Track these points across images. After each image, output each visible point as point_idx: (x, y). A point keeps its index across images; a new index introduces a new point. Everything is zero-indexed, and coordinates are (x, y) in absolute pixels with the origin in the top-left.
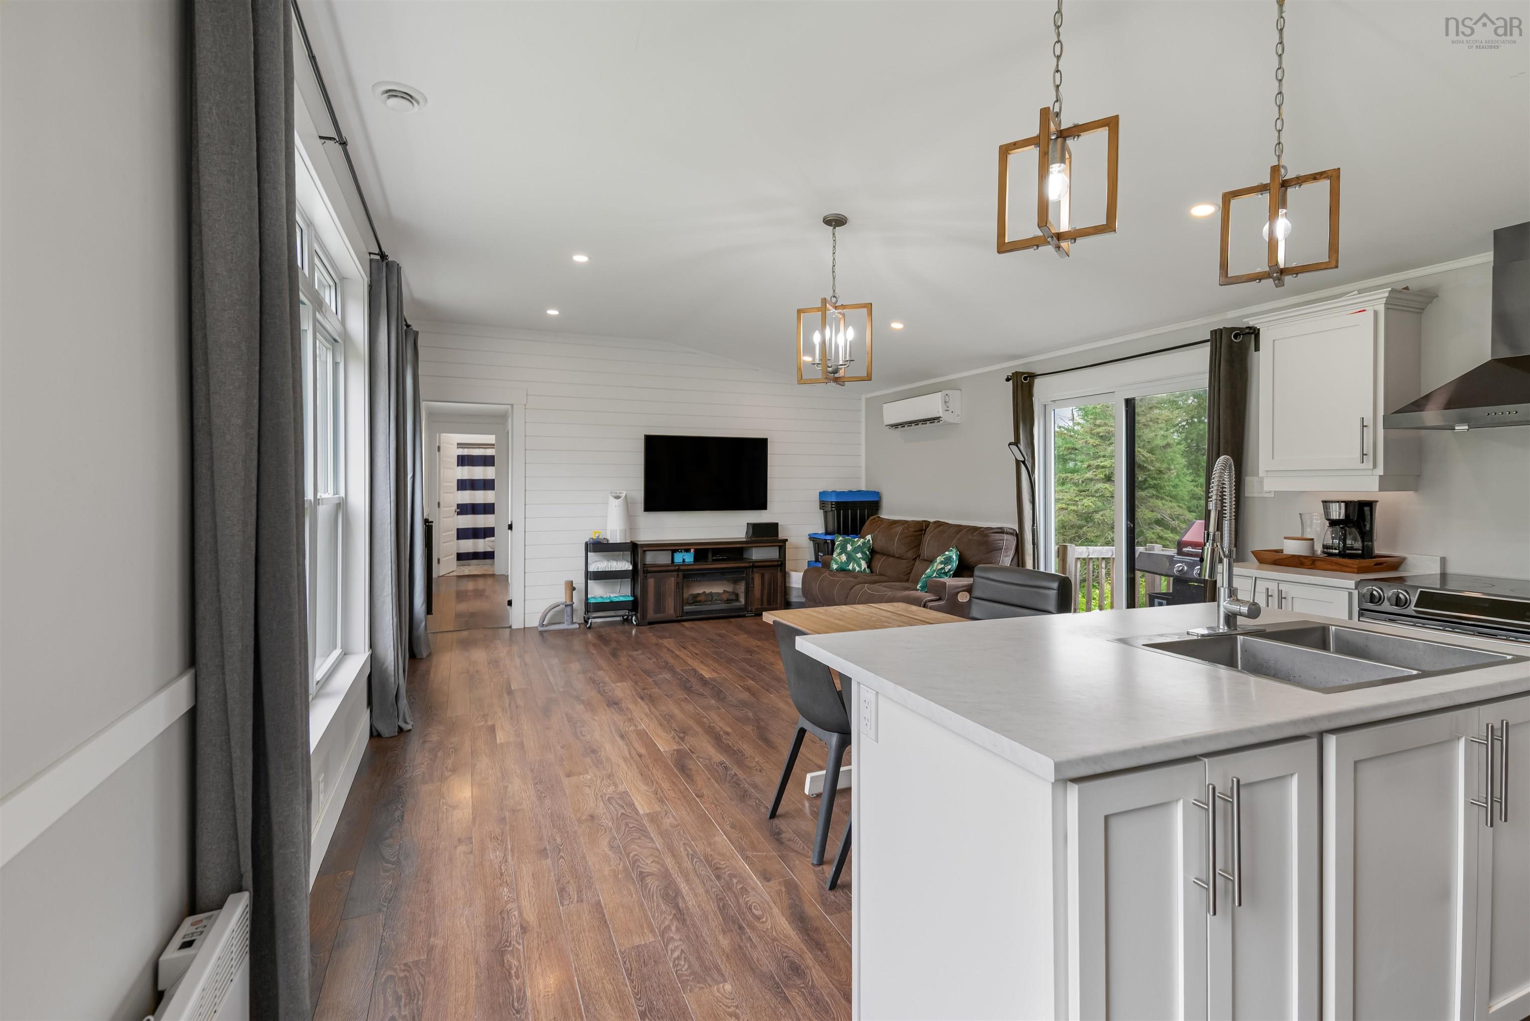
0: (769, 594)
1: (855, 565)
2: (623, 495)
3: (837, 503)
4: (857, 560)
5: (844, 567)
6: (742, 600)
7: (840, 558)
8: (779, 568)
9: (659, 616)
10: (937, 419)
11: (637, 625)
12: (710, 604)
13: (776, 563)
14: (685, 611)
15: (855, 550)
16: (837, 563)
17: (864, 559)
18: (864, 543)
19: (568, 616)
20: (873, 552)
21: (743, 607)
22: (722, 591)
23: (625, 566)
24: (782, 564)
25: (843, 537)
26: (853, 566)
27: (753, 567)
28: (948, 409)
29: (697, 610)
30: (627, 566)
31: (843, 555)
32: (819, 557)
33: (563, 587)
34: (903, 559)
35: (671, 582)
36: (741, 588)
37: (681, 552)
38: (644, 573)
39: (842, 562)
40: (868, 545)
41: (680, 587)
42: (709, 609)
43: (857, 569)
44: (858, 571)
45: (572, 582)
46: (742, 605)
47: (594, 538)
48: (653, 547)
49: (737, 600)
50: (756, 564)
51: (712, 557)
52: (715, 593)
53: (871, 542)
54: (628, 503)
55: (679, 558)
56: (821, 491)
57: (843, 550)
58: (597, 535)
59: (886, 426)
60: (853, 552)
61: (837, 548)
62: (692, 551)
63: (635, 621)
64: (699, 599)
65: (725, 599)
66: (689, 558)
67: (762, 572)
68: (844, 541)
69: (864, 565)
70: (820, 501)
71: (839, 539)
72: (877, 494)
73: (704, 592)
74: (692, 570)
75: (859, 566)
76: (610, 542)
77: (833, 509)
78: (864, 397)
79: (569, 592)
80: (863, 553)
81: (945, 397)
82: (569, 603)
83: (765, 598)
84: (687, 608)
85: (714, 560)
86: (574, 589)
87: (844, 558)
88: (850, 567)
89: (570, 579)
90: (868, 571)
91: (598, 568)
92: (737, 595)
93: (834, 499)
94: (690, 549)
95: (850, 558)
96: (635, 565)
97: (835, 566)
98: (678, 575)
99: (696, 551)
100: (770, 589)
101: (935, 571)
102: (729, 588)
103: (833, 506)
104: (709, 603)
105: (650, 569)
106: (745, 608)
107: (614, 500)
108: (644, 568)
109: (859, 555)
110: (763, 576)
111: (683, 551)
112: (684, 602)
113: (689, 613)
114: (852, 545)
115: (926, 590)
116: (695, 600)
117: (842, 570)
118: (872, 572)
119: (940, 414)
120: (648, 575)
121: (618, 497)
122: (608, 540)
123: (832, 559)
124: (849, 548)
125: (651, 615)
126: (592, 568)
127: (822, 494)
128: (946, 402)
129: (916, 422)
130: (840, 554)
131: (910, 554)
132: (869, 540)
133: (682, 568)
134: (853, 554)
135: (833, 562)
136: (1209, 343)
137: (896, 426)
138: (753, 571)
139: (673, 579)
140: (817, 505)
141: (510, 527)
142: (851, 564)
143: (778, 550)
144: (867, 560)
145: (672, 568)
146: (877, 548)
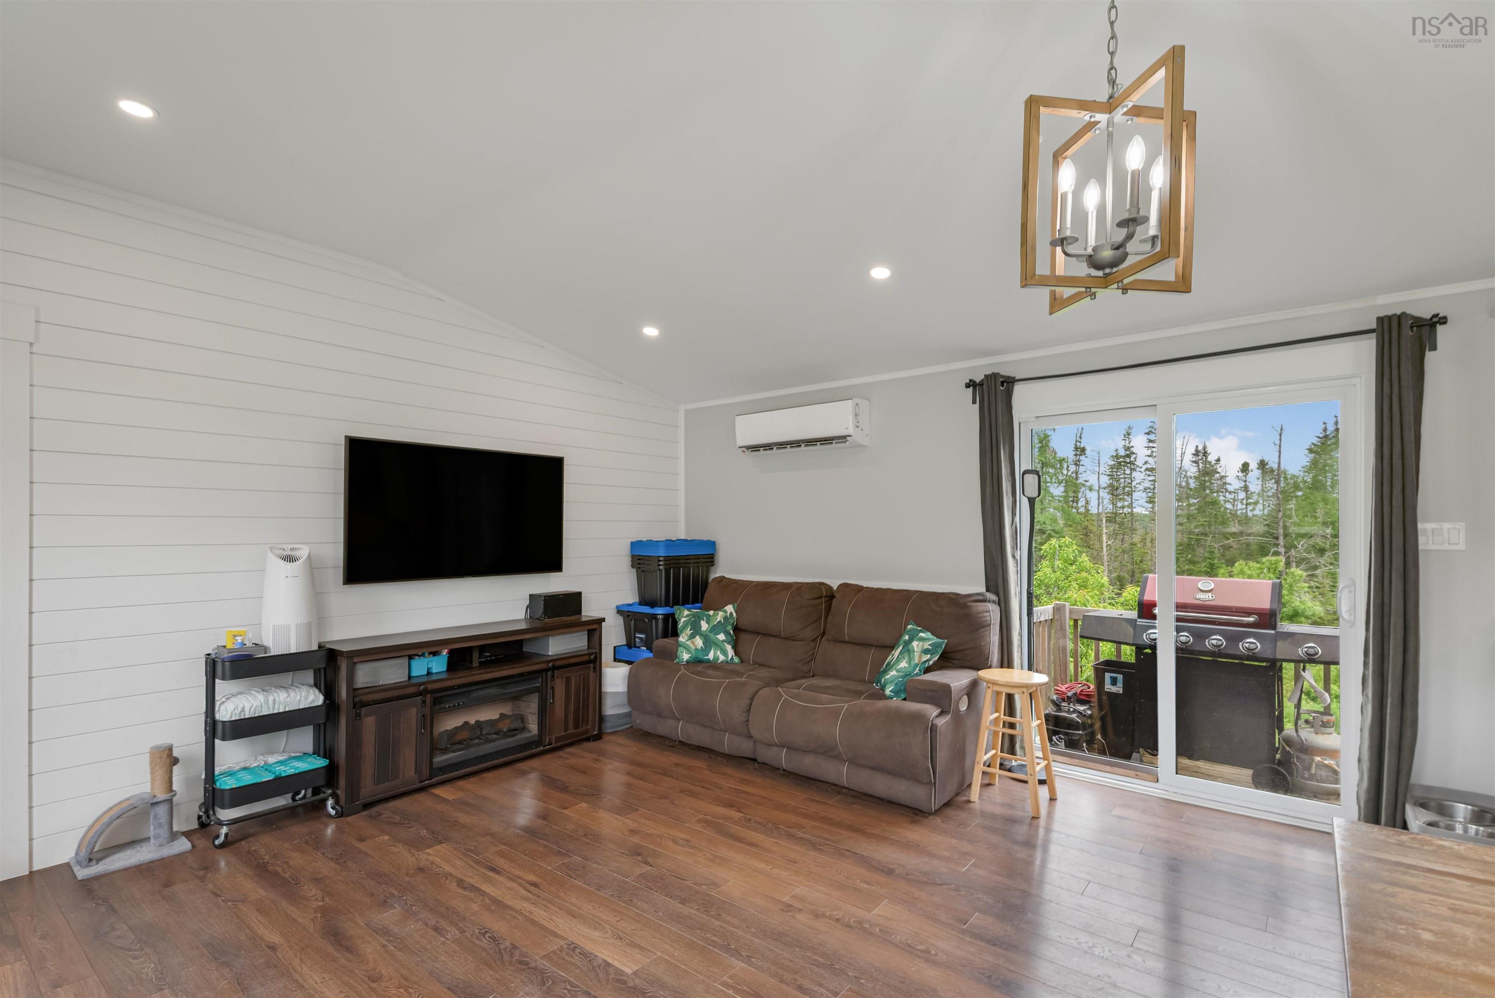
0: (577, 710)
1: (719, 653)
2: (303, 552)
3: (667, 559)
4: (720, 643)
5: (701, 657)
6: (533, 727)
7: (693, 643)
8: (592, 665)
9: (386, 787)
10: (843, 438)
11: (340, 815)
12: (478, 745)
13: (586, 658)
14: (435, 766)
15: (715, 629)
16: (688, 650)
17: (729, 643)
18: (725, 618)
19: (160, 826)
20: (736, 629)
21: (537, 738)
22: (496, 716)
23: (306, 698)
24: (596, 658)
25: (689, 609)
26: (715, 654)
27: (554, 668)
28: (858, 424)
29: (457, 761)
30: (313, 698)
31: (697, 637)
32: (637, 640)
33: (146, 759)
34: (793, 640)
35: (412, 714)
36: (531, 709)
37: (425, 656)
38: (354, 707)
39: (696, 649)
40: (732, 621)
41: (427, 722)
42: (480, 754)
43: (722, 658)
44: (722, 662)
45: (170, 749)
46: (534, 736)
47: (229, 646)
49: (523, 729)
50: (558, 663)
51: (479, 660)
52: (487, 721)
53: (735, 615)
54: (313, 567)
55: (419, 667)
56: (634, 540)
57: (696, 630)
58: (239, 639)
59: (740, 447)
60: (710, 632)
61: (684, 628)
62: (445, 652)
63: (333, 808)
64: (459, 737)
65: (505, 730)
66: (438, 665)
67: (568, 675)
68: (695, 616)
69: (731, 652)
70: (633, 556)
71: (684, 615)
72: (712, 544)
73: (466, 723)
74: (452, 688)
75: (725, 653)
76: (273, 652)
77: (661, 567)
78: (682, 408)
79: (160, 772)
80: (727, 633)
81: (856, 408)
82: (161, 796)
83: (571, 718)
84: (440, 759)
85: (482, 664)
86: (175, 761)
87: (699, 642)
88: (711, 656)
89: (163, 740)
90: (736, 660)
91: (243, 710)
92: (522, 719)
93: (662, 553)
94: (441, 650)
95: (709, 643)
96: (329, 692)
97: (686, 656)
98: (424, 702)
99: (451, 653)
100: (578, 700)
101: (917, 665)
102: (506, 709)
103: (661, 563)
104: (476, 741)
105: (365, 698)
106: (538, 742)
107: (283, 563)
108: (354, 697)
109: (721, 637)
110: (568, 680)
111: (428, 655)
112: (435, 748)
113: (444, 769)
114: (708, 622)
115: (903, 696)
116: (454, 739)
117: (697, 662)
118: (742, 661)
119: (851, 431)
120: (364, 710)
121: (290, 559)
122: (265, 649)
123: (678, 645)
124: (704, 626)
125: (369, 788)
126: (226, 712)
127: (634, 545)
128: (856, 415)
129: (796, 444)
130: (692, 637)
131: (809, 633)
132: (731, 613)
133: (430, 687)
134: (711, 635)
135: (680, 649)
136: (1374, 335)
137: (755, 448)
138: (553, 676)
139: (414, 710)
140: (626, 561)
142: (712, 652)
143: (586, 636)
144: (732, 643)
145: (413, 690)
146: (745, 623)
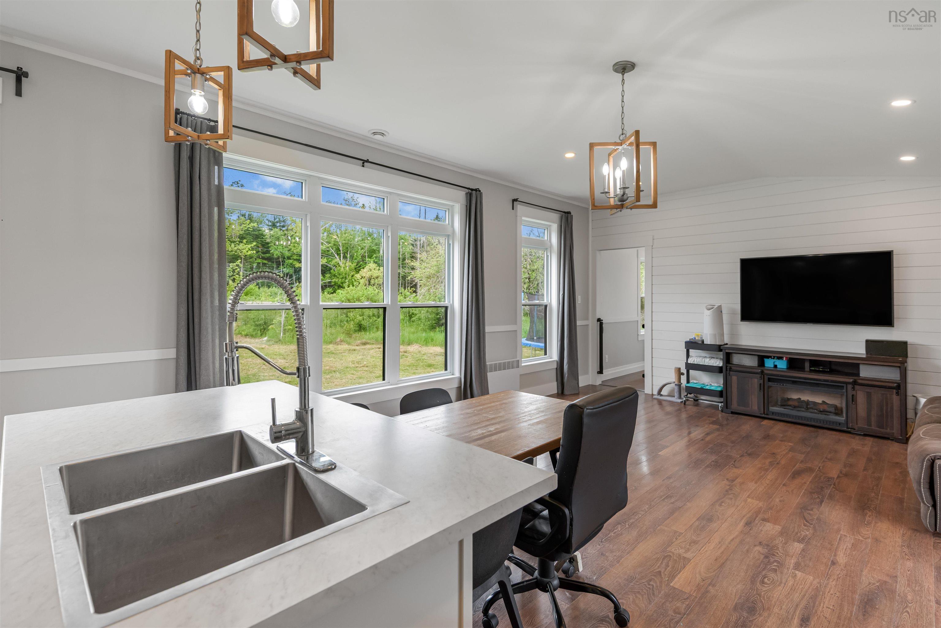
2: (715, 307)
8: (898, 389)
9: (741, 409)
12: (804, 411)
13: (895, 384)
14: (770, 410)
19: (677, 392)
21: (844, 422)
22: (820, 402)
23: (716, 363)
24: (898, 386)
29: (787, 413)
30: (718, 363)
35: (754, 382)
36: (843, 403)
37: (774, 358)
38: (727, 370)
41: (766, 389)
45: (680, 369)
46: (842, 420)
48: (748, 351)
49: (837, 413)
50: (860, 382)
51: (810, 367)
52: (812, 402)
55: (769, 363)
58: (693, 337)
62: (787, 359)
63: (720, 408)
64: (791, 403)
65: (823, 410)
66: (782, 365)
67: (869, 391)
73: (800, 399)
76: (706, 343)
79: (678, 375)
82: (678, 383)
83: (874, 419)
84: (774, 409)
85: (811, 371)
86: (681, 374)
89: (679, 367)
91: (694, 361)
92: (837, 409)
94: (783, 357)
96: (726, 362)
98: (766, 378)
104: (803, 408)
105: (733, 368)
106: (846, 424)
107: (707, 310)
108: (727, 366)
110: (869, 395)
111: (776, 358)
112: (771, 403)
113: (775, 414)
116: (787, 403)
120: (732, 373)
121: (710, 309)
122: (703, 341)
125: (735, 406)
126: (690, 360)
133: (770, 372)
138: (859, 388)
139: (756, 380)
141: (643, 326)
143: (899, 371)
145: (759, 371)
